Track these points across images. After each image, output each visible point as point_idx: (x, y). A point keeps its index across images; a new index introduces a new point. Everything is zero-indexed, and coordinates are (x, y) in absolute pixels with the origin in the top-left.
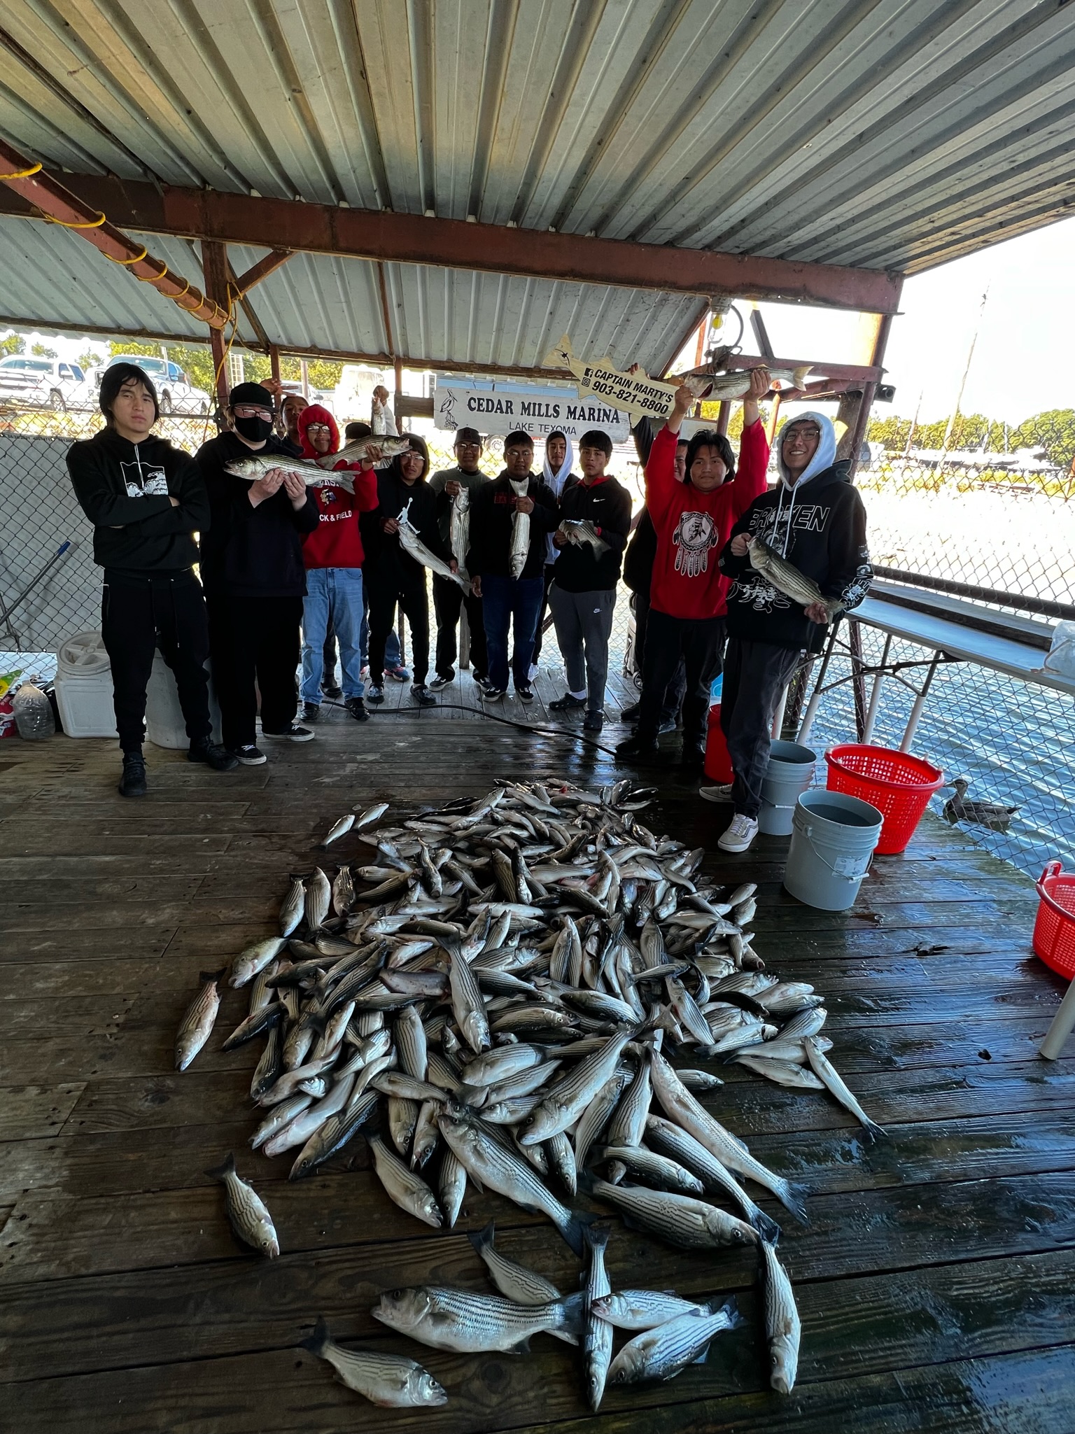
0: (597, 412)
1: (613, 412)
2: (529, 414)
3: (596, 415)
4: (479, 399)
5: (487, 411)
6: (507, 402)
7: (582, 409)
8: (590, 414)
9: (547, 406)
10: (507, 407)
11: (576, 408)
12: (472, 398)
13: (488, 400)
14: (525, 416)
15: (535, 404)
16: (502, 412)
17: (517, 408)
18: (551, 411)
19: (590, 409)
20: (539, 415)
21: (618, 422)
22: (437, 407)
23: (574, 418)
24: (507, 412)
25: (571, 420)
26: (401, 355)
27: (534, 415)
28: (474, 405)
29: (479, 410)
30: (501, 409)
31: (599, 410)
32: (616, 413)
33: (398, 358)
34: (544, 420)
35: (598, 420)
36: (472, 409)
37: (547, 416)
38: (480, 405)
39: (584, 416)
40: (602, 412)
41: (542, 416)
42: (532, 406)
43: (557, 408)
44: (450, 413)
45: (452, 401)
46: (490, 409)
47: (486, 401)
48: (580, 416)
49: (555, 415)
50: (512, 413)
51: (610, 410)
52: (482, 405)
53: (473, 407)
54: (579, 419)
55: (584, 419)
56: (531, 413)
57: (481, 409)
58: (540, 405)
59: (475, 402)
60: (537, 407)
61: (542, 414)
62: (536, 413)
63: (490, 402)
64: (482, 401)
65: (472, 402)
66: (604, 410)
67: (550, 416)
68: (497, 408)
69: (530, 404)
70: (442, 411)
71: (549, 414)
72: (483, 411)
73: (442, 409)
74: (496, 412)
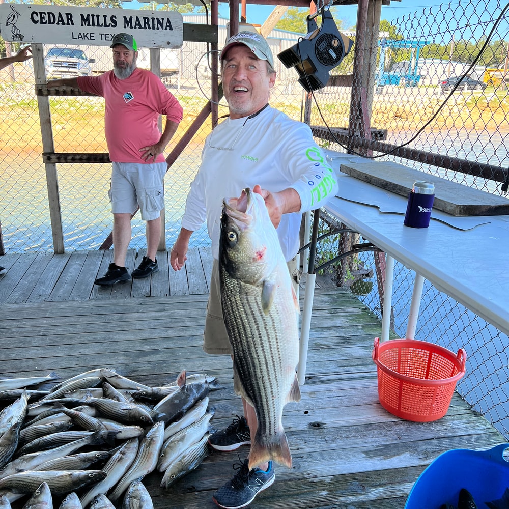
0: (151, 21)
1: (165, 21)
2: (89, 25)
3: (151, 23)
4: (41, 13)
5: (50, 23)
6: (67, 14)
7: (137, 19)
8: (145, 23)
9: (105, 17)
10: (68, 19)
11: (131, 18)
12: (34, 13)
13: (49, 14)
14: (85, 27)
15: (93, 16)
16: (63, 24)
17: (77, 19)
18: (109, 22)
19: (144, 18)
20: (98, 25)
21: (171, 29)
22: (2, 21)
23: (131, 27)
24: (68, 24)
25: (128, 29)
27: (93, 25)
28: (37, 18)
29: (42, 22)
30: (62, 21)
31: (153, 19)
32: (168, 19)
34: (104, 30)
35: (153, 28)
36: (35, 22)
37: (106, 26)
38: (42, 18)
39: (139, 24)
40: (156, 20)
41: (102, 26)
42: (90, 17)
43: (114, 18)
44: (15, 27)
45: (16, 15)
46: (52, 21)
47: (47, 14)
48: (136, 25)
49: (113, 25)
50: (73, 24)
51: (163, 19)
52: (44, 18)
53: (36, 20)
54: (135, 28)
55: (140, 27)
56: (91, 24)
57: (44, 21)
58: (98, 16)
59: (37, 16)
60: (95, 18)
61: (101, 24)
62: (96, 24)
63: (51, 15)
64: (43, 15)
65: (34, 15)
66: (157, 19)
67: (109, 26)
68: (59, 21)
69: (88, 16)
70: (7, 25)
71: (108, 24)
72: (46, 23)
73: (7, 23)
74: (58, 24)
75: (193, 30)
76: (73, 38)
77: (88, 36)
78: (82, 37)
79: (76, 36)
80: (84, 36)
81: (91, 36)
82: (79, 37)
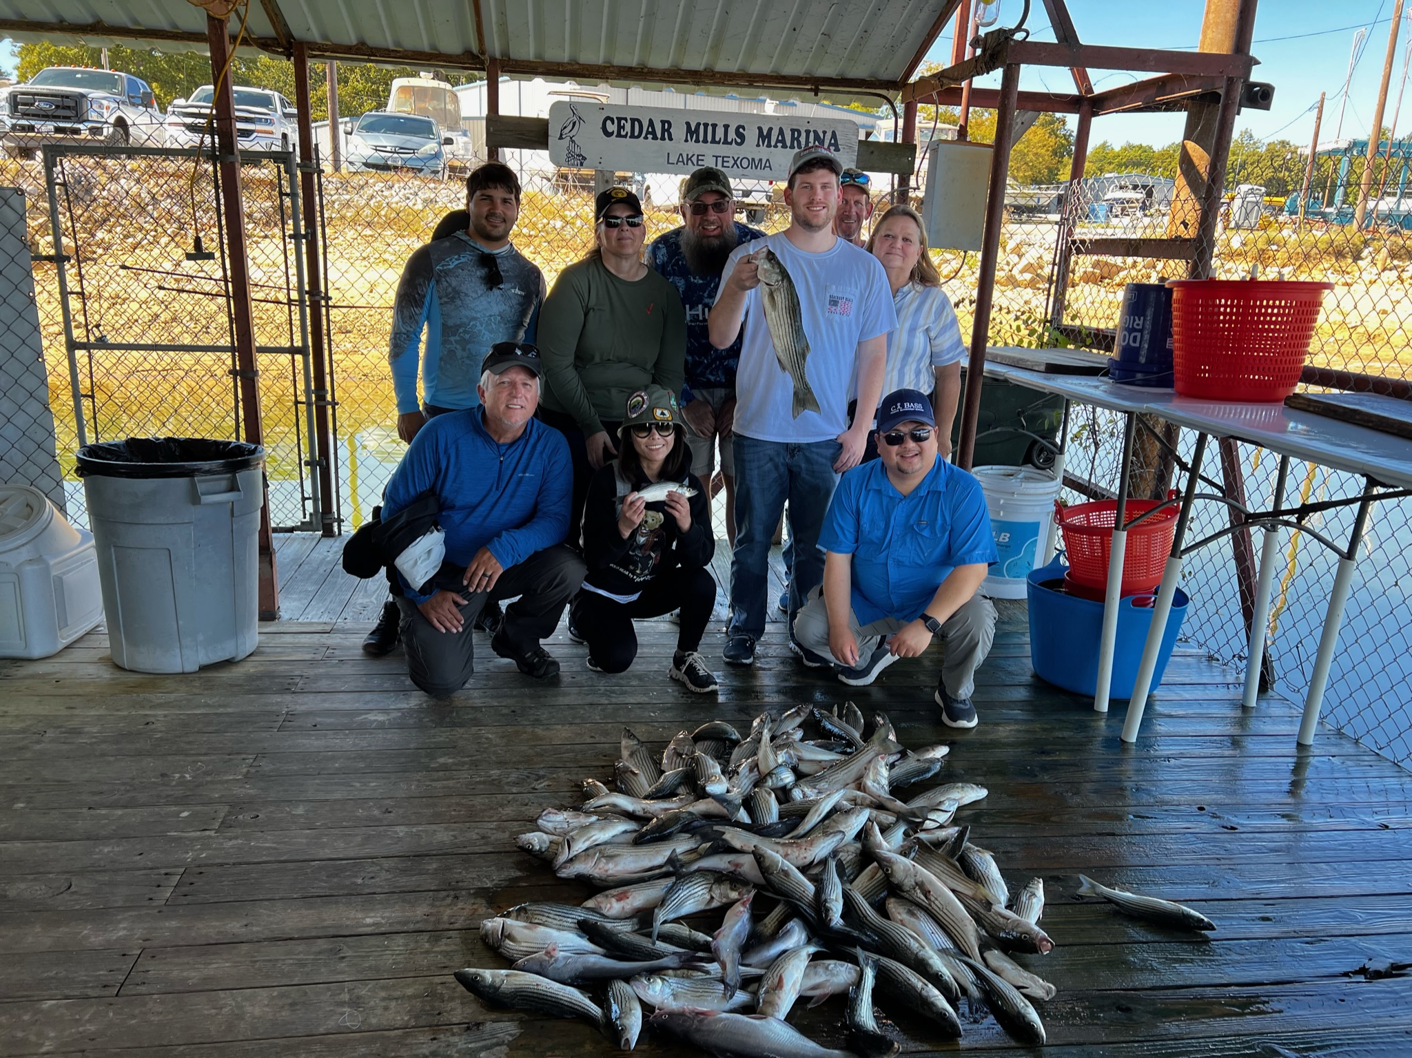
0: (803, 135)
1: (829, 135)
2: (697, 141)
3: (803, 140)
4: (619, 119)
5: (632, 136)
6: (663, 122)
7: (781, 132)
8: (793, 139)
9: (726, 127)
10: (663, 131)
11: (770, 129)
12: (608, 118)
13: (633, 120)
14: (691, 144)
15: (706, 125)
16: (655, 138)
17: (679, 131)
18: (732, 135)
19: (793, 131)
20: (714, 141)
22: (553, 132)
23: (769, 146)
24: (663, 138)
25: (763, 148)
26: (498, 55)
27: (705, 141)
28: (611, 127)
29: (619, 135)
30: (654, 133)
31: (808, 132)
32: (834, 133)
33: (493, 60)
34: (722, 149)
36: (608, 134)
37: (726, 142)
38: (620, 127)
39: (783, 142)
40: (812, 135)
41: (719, 142)
42: (702, 127)
43: (741, 130)
44: (573, 141)
45: (577, 123)
46: (636, 133)
47: (629, 121)
48: (778, 141)
49: (739, 140)
50: (671, 139)
51: (825, 133)
52: (623, 127)
53: (610, 131)
54: (776, 146)
55: (784, 146)
56: (701, 139)
57: (623, 133)
58: (714, 126)
59: (613, 123)
60: (710, 129)
61: (717, 139)
62: (709, 138)
63: (636, 123)
64: (623, 122)
65: (609, 122)
66: (815, 132)
67: (731, 143)
68: (648, 132)
69: (699, 124)
70: (561, 138)
71: (729, 140)
72: (625, 136)
73: (561, 135)
74: (646, 138)
75: (872, 152)
76: (668, 163)
77: (694, 159)
78: (683, 161)
79: (673, 159)
80: (688, 160)
81: (698, 160)
82: (678, 161)
